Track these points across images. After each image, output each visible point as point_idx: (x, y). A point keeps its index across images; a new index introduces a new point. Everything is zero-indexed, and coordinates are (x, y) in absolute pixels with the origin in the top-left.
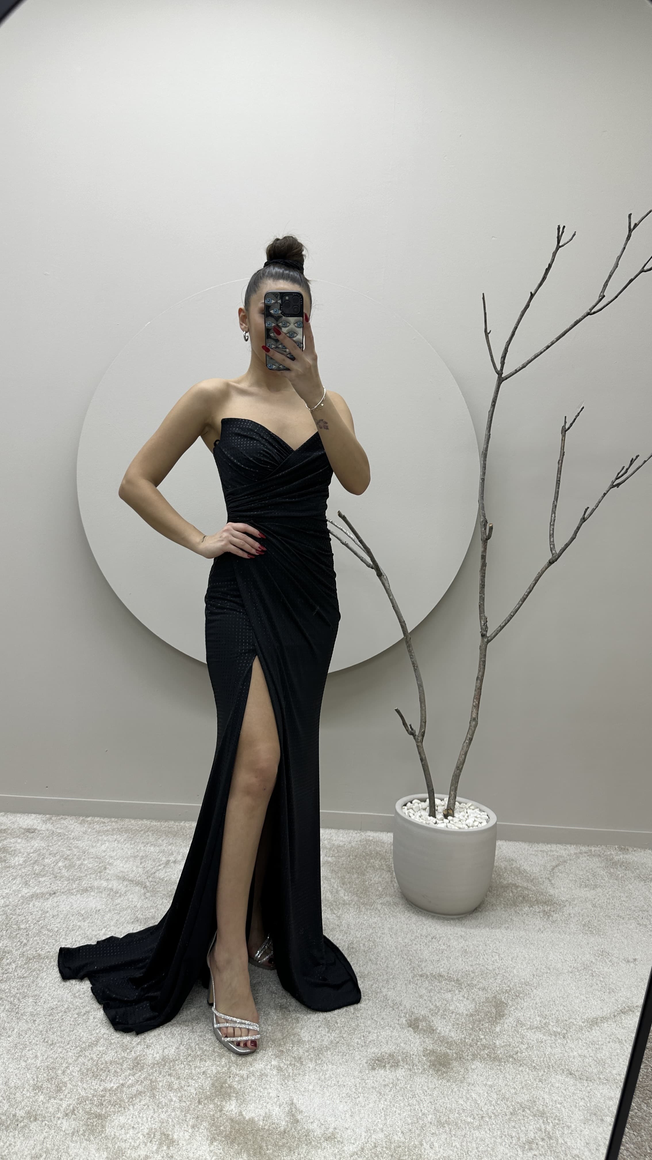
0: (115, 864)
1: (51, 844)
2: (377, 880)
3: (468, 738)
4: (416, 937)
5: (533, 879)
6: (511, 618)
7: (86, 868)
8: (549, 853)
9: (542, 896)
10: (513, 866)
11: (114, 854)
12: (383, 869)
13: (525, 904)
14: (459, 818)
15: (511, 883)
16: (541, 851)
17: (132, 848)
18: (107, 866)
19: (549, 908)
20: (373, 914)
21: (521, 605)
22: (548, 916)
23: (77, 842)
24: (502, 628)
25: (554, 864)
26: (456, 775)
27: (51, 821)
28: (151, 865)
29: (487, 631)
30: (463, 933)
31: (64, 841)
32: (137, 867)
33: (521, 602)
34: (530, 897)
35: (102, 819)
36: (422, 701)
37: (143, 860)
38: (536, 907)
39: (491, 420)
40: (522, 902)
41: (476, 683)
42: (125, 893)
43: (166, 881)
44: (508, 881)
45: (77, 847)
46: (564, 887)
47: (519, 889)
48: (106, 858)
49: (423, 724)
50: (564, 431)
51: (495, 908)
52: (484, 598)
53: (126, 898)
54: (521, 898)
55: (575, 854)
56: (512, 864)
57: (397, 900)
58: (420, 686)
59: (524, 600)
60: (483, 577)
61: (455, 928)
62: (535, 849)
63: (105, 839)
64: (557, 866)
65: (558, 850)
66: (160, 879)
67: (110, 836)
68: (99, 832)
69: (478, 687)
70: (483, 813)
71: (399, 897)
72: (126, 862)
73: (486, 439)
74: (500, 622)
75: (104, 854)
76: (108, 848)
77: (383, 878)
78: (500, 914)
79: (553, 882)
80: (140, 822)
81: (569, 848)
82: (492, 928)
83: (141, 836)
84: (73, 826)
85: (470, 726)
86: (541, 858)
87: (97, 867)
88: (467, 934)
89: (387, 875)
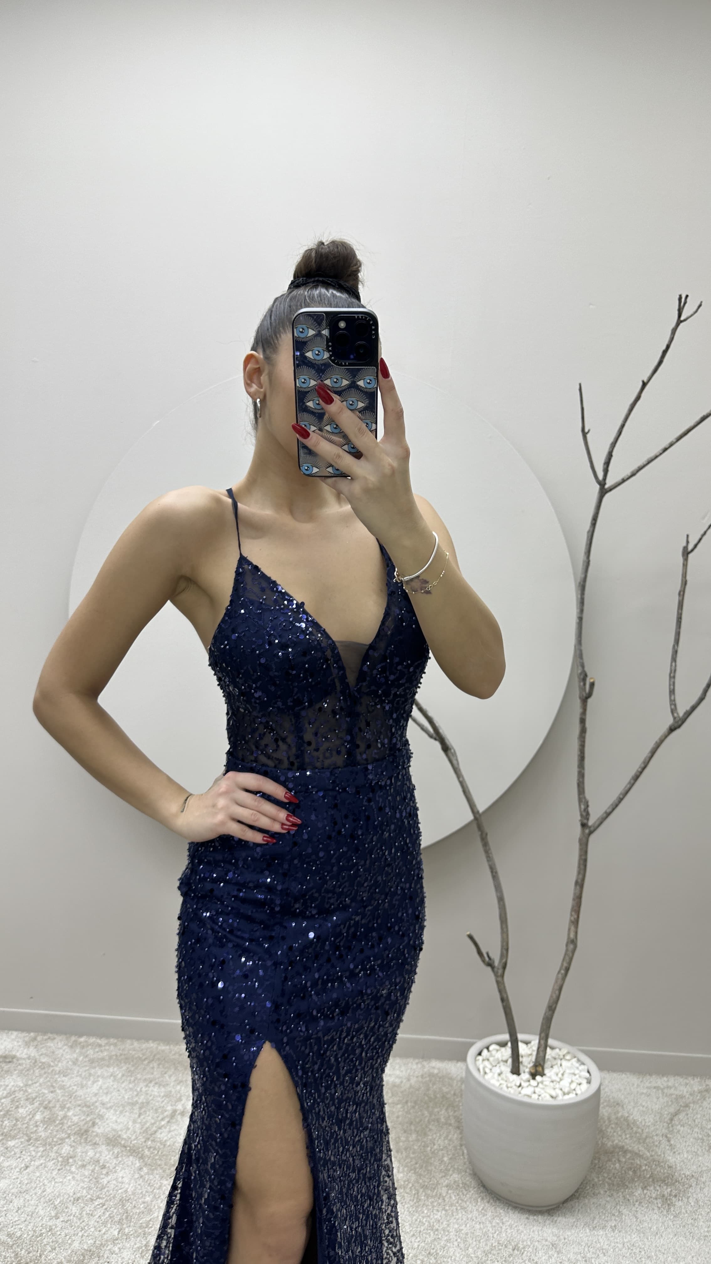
0: (106, 1116)
1: (30, 1082)
2: (442, 1144)
3: (564, 968)
4: (493, 1248)
5: (647, 1137)
7: (69, 1124)
8: (665, 1091)
9: (658, 1169)
10: (620, 1115)
11: (106, 1099)
12: (450, 1125)
13: (637, 1184)
14: (550, 1077)
15: (617, 1145)
16: (655, 1088)
17: (131, 1089)
18: (97, 1121)
19: (669, 1190)
20: (435, 1204)
22: (669, 1205)
23: (64, 1078)
24: (607, 815)
25: (672, 1110)
26: (547, 1017)
27: (35, 1043)
28: (152, 1118)
29: (588, 819)
30: (555, 1238)
31: (46, 1078)
32: (134, 1122)
34: (644, 1171)
35: (99, 1041)
36: (503, 920)
37: (143, 1110)
38: (652, 1188)
39: (591, 540)
40: (632, 1180)
41: (575, 889)
42: (115, 1167)
43: (169, 1146)
44: (613, 1142)
45: (62, 1087)
46: (688, 1152)
47: (629, 1155)
48: (97, 1107)
49: (505, 952)
50: (686, 554)
51: (597, 1192)
53: (115, 1175)
54: (631, 1173)
55: (700, 1092)
56: (618, 1112)
57: (468, 1179)
58: (500, 899)
60: (582, 746)
61: (545, 1229)
62: (647, 1084)
63: (99, 1073)
64: (676, 1114)
65: (677, 1085)
66: (161, 1144)
67: (106, 1068)
68: (92, 1061)
69: (577, 895)
70: (582, 1067)
71: (470, 1174)
72: (121, 1112)
73: (584, 567)
74: (607, 806)
75: (94, 1099)
76: (101, 1088)
77: (450, 1140)
78: (604, 1202)
79: (672, 1142)
80: (144, 1046)
81: (692, 1082)
82: (594, 1228)
83: (145, 1069)
84: (61, 1051)
85: (567, 950)
86: (655, 1100)
87: (84, 1122)
88: (560, 1240)
89: (456, 1136)
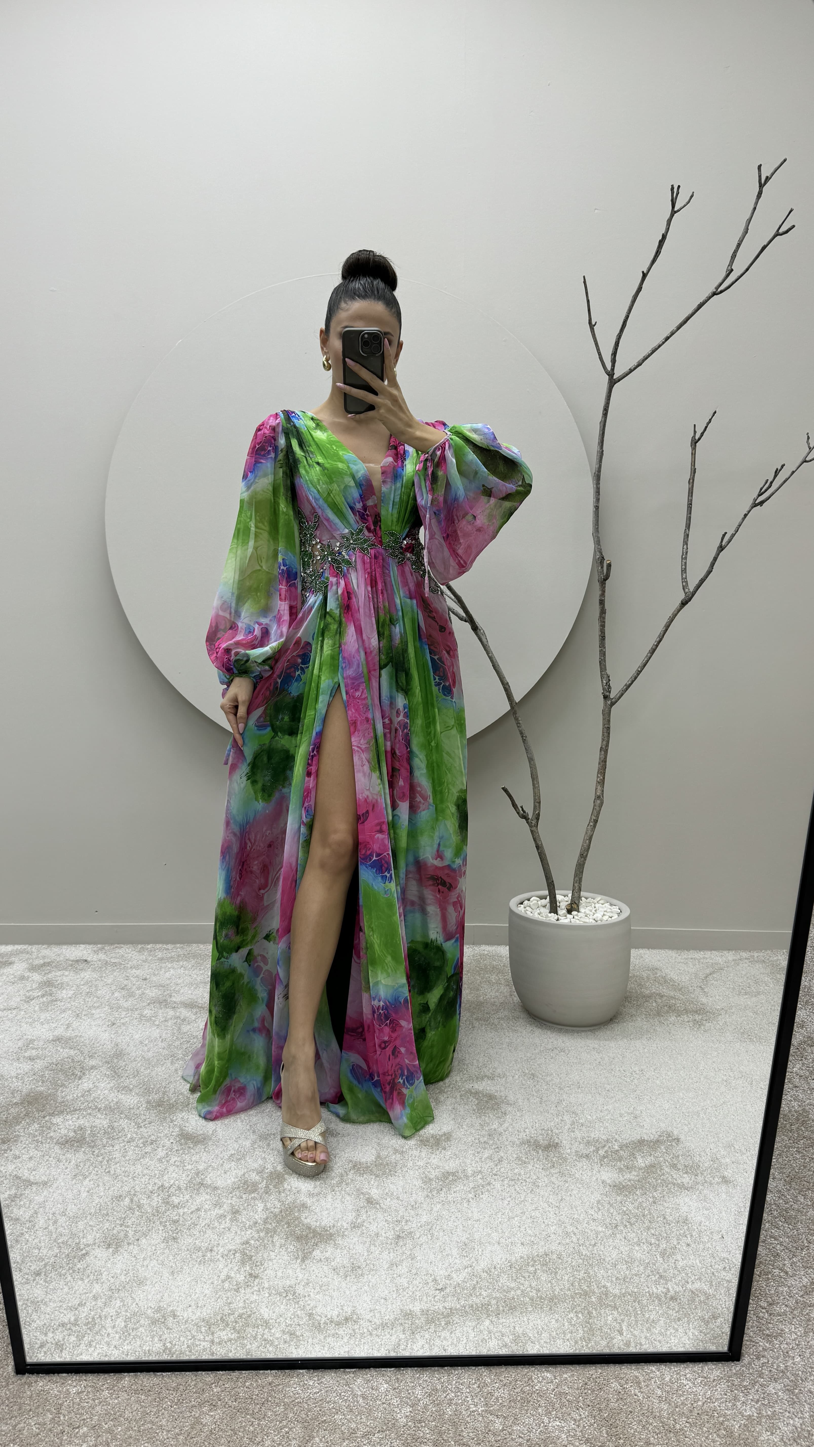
0: (182, 991)
1: (105, 975)
3: (592, 821)
5: (682, 988)
6: (638, 674)
8: (702, 960)
9: (692, 1005)
11: (179, 982)
12: (500, 983)
13: (671, 1014)
14: (585, 912)
15: (654, 993)
16: (692, 959)
18: (173, 994)
19: (700, 1017)
21: (650, 658)
22: (699, 1025)
23: (136, 971)
24: (628, 686)
25: (707, 972)
26: (580, 864)
27: (104, 951)
29: (610, 692)
30: (596, 1046)
31: (120, 971)
33: (649, 654)
34: (678, 1007)
35: (164, 946)
36: (534, 777)
38: (685, 1016)
39: (603, 433)
40: (667, 1012)
41: (600, 754)
44: (651, 991)
45: (136, 976)
46: (719, 996)
47: (665, 998)
48: (171, 986)
49: (537, 805)
50: (695, 442)
51: (634, 1019)
52: (605, 652)
54: (666, 1008)
55: (734, 960)
56: (656, 974)
57: (517, 1014)
58: (531, 760)
59: (653, 651)
60: (603, 626)
61: (587, 1040)
62: (685, 956)
63: (170, 966)
64: (711, 974)
65: (712, 956)
67: (175, 963)
68: (161, 959)
69: (602, 759)
70: (614, 906)
71: (519, 1011)
73: (598, 457)
74: (626, 680)
76: (173, 975)
77: (501, 992)
78: (641, 1025)
79: (706, 990)
81: (726, 954)
82: (631, 1039)
84: (130, 954)
85: (595, 806)
86: (691, 966)
87: (161, 996)
88: (601, 1046)
89: (505, 989)
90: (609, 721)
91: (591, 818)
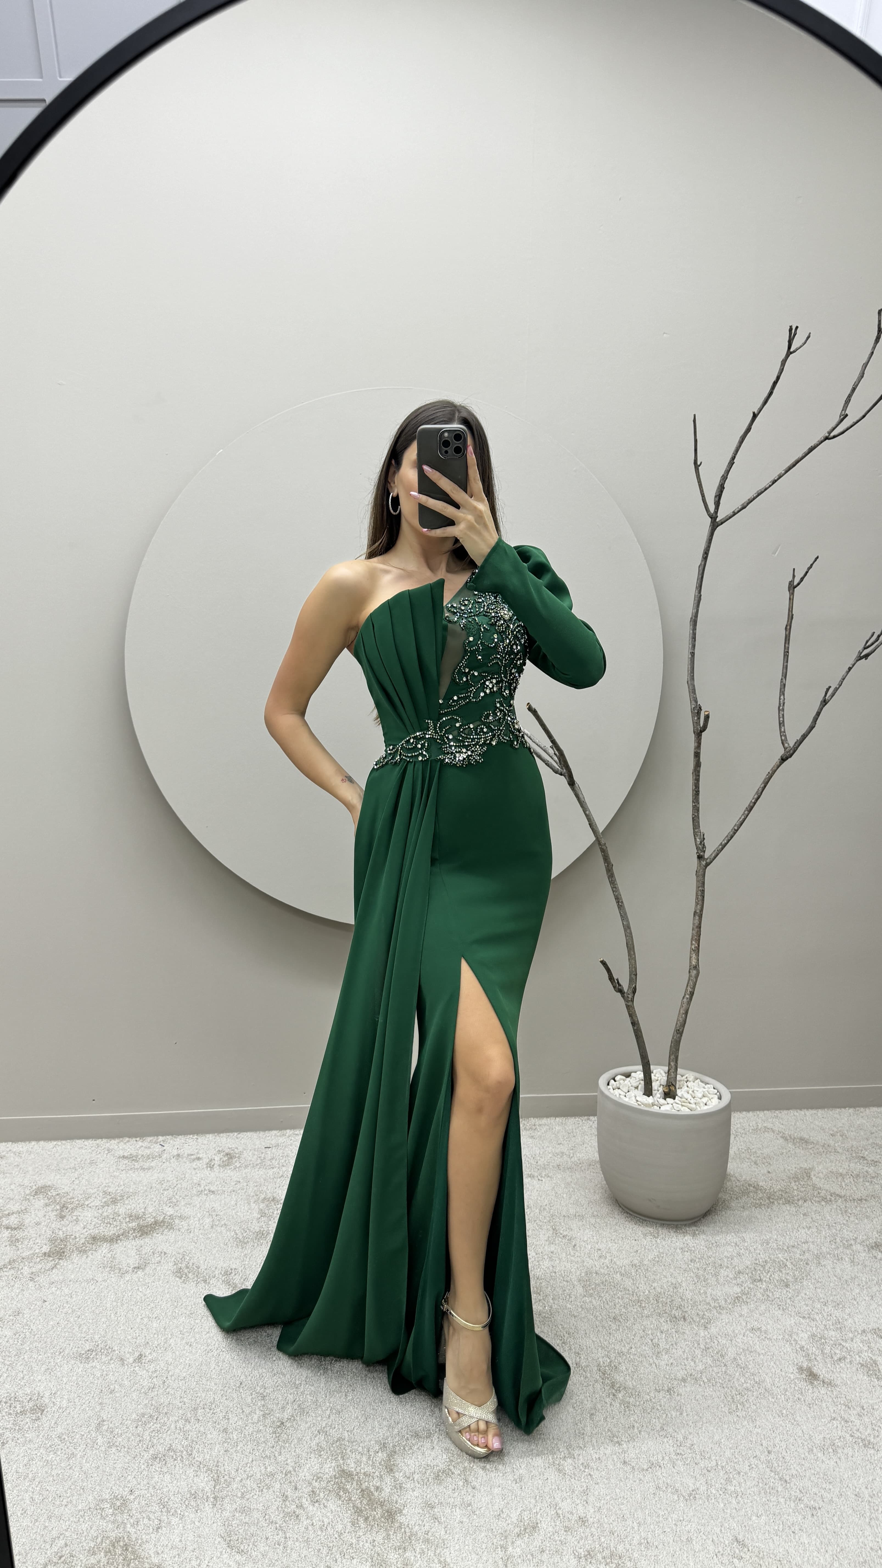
3: (688, 992)
6: (735, 833)
14: (682, 1098)
21: (747, 815)
24: (724, 846)
26: (676, 1041)
29: (704, 852)
33: (746, 812)
36: (630, 948)
39: (703, 577)
41: (694, 919)
49: (634, 977)
50: (792, 588)
52: (700, 809)
58: (627, 928)
59: (750, 809)
60: (696, 781)
69: (696, 924)
70: (711, 1087)
73: (696, 602)
74: (721, 839)
85: (690, 976)
90: (703, 883)
91: (686, 989)
